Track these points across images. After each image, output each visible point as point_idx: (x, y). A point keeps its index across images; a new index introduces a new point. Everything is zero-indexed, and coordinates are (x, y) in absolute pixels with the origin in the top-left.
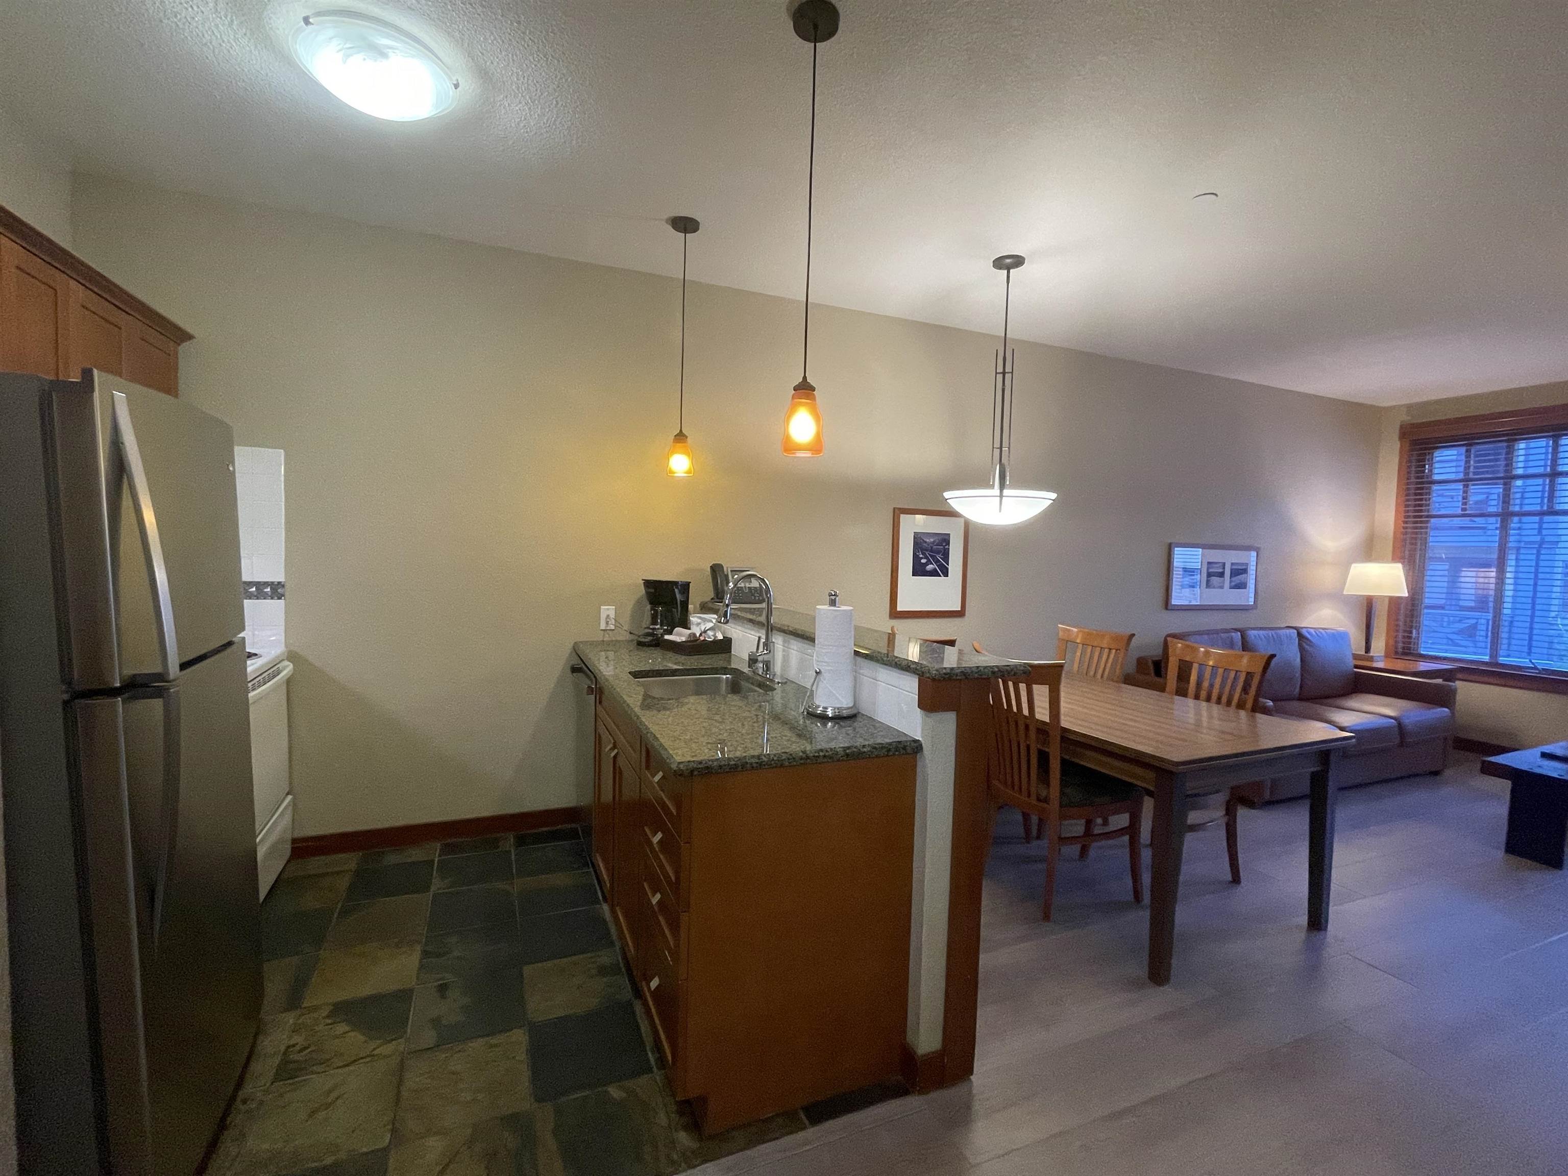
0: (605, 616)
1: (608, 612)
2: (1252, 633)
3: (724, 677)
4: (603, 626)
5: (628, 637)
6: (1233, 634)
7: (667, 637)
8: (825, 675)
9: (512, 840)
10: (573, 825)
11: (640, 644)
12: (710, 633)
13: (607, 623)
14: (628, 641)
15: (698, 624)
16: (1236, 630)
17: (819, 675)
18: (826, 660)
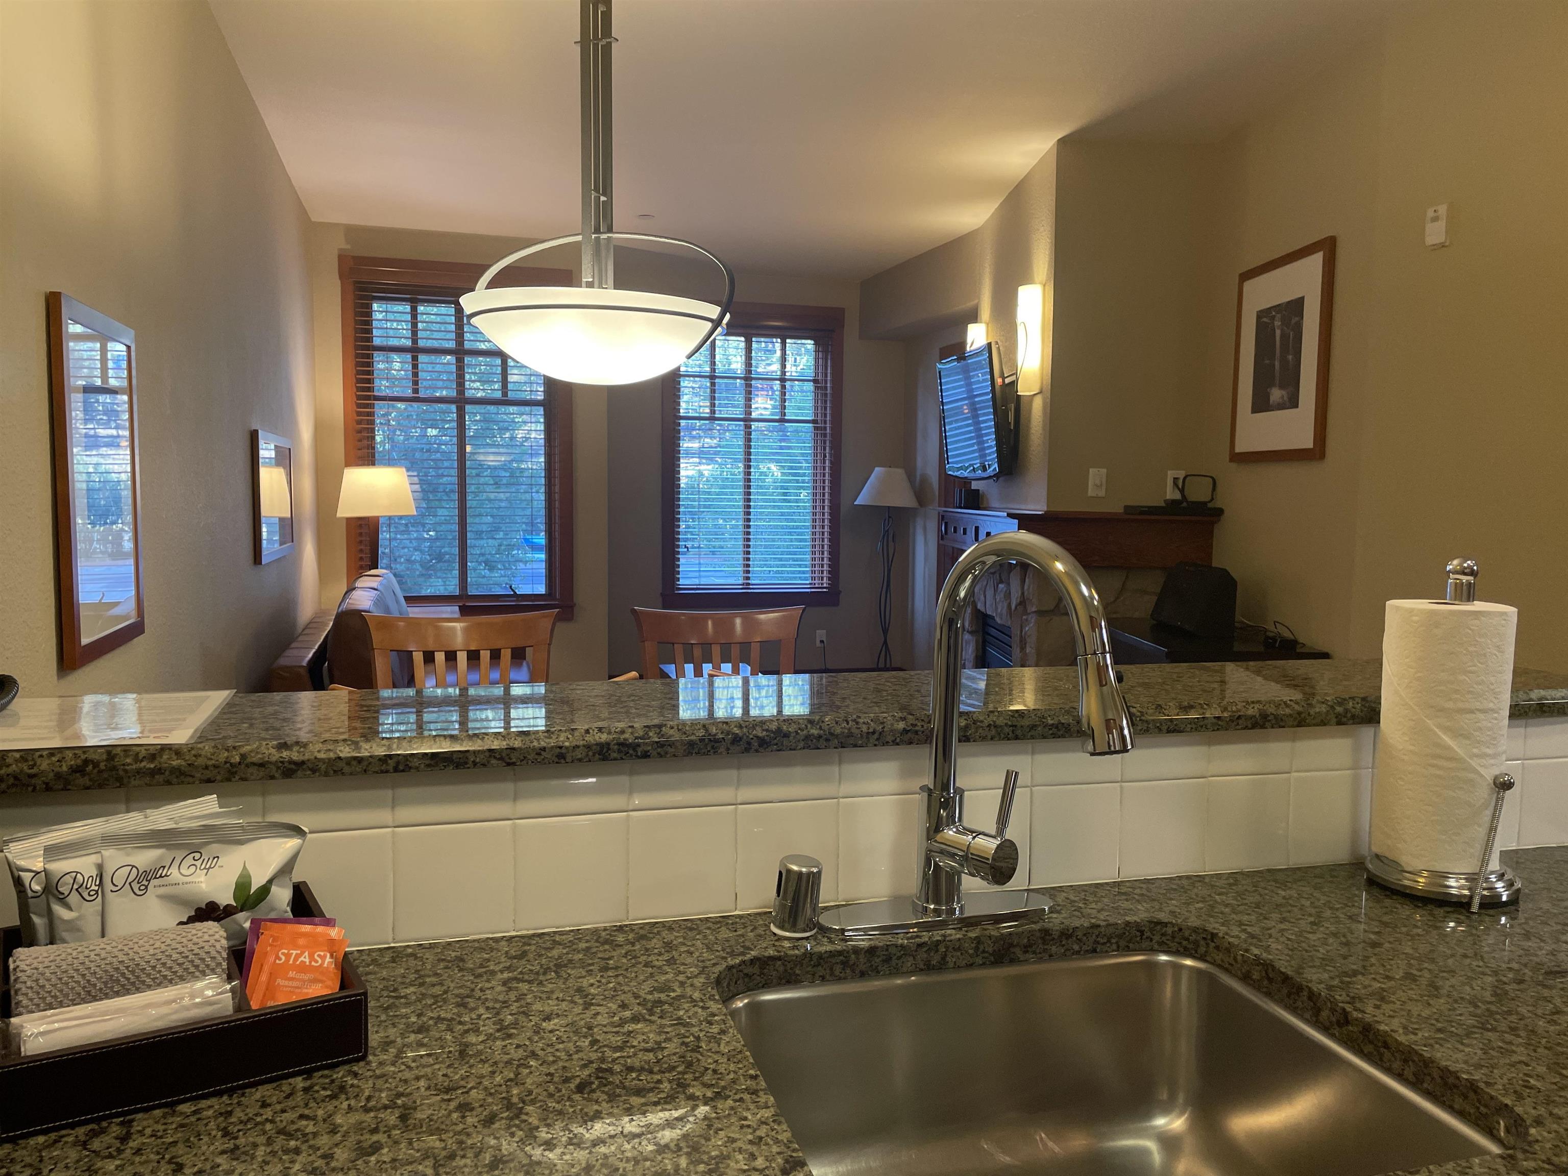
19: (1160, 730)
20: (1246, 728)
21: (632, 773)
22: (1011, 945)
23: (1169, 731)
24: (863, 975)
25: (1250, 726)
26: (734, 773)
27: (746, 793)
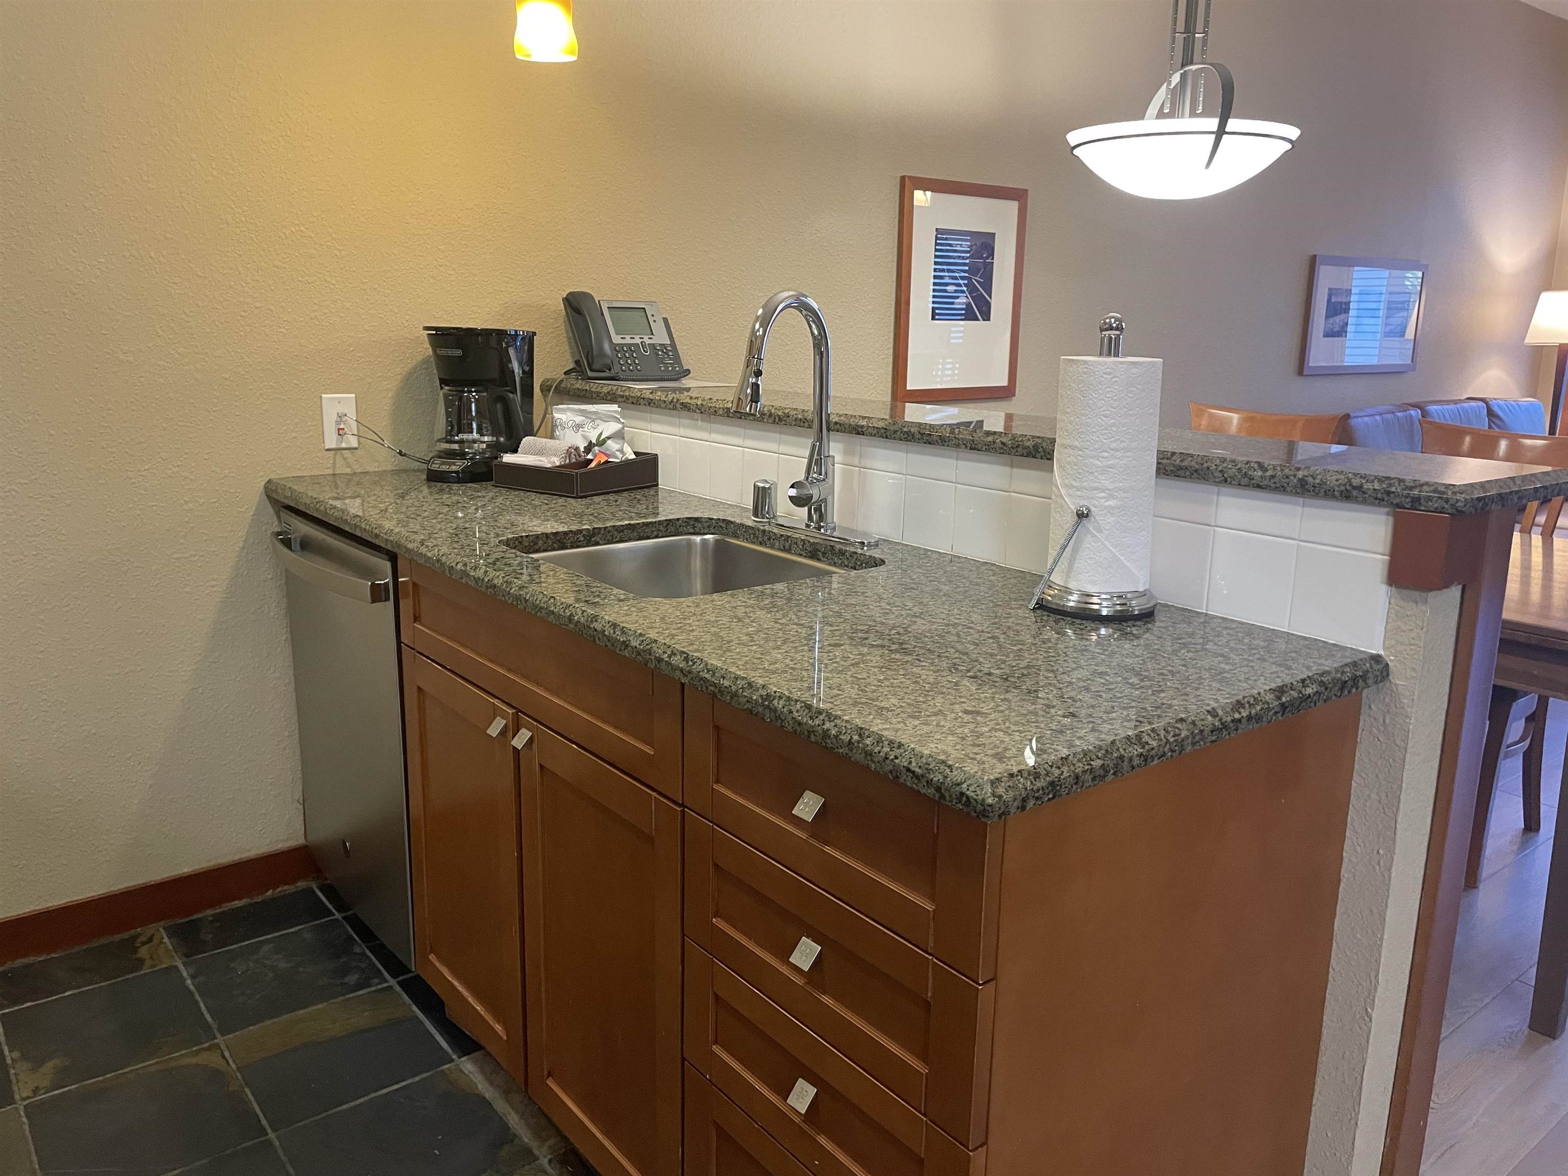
0: (335, 418)
1: (341, 409)
2: (1432, 408)
3: (698, 539)
4: (331, 441)
5: (397, 462)
6: (1412, 412)
7: (508, 458)
8: (1101, 519)
9: (166, 940)
10: (301, 884)
11: (435, 477)
12: (612, 445)
13: (340, 432)
14: (399, 472)
15: (578, 427)
16: (1416, 406)
17: (1085, 521)
18: (1107, 484)
19: (966, 447)
20: (1022, 455)
21: (745, 428)
22: (818, 550)
23: (971, 449)
24: (761, 544)
25: (1025, 454)
26: (777, 436)
27: (783, 449)
